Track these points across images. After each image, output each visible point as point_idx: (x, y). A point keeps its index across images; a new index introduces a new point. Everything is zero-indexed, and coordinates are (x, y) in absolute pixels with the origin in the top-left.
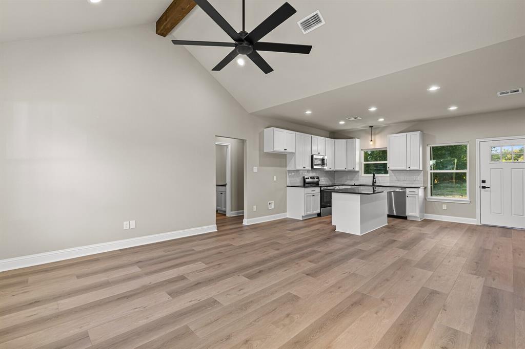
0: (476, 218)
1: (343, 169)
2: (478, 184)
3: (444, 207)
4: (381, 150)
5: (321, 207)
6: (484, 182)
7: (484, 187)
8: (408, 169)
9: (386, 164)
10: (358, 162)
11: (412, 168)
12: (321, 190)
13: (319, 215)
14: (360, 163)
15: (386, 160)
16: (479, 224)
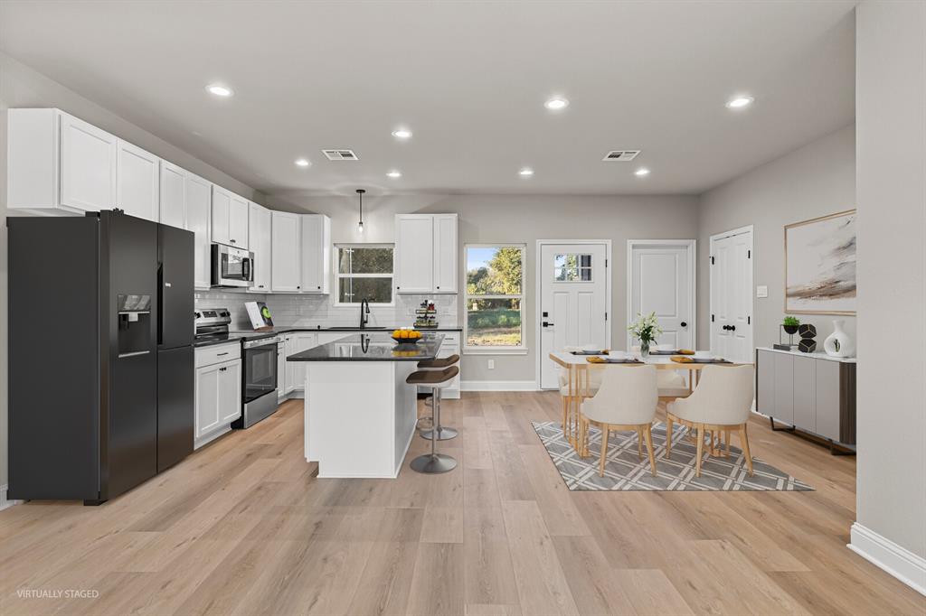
0: (534, 380)
1: (292, 288)
2: (539, 319)
3: (491, 364)
4: (377, 247)
5: (244, 401)
6: (545, 315)
7: (546, 324)
8: (436, 291)
9: (391, 279)
10: (328, 273)
11: (443, 289)
12: (243, 351)
13: (238, 425)
14: (332, 275)
15: (391, 271)
16: (539, 390)
